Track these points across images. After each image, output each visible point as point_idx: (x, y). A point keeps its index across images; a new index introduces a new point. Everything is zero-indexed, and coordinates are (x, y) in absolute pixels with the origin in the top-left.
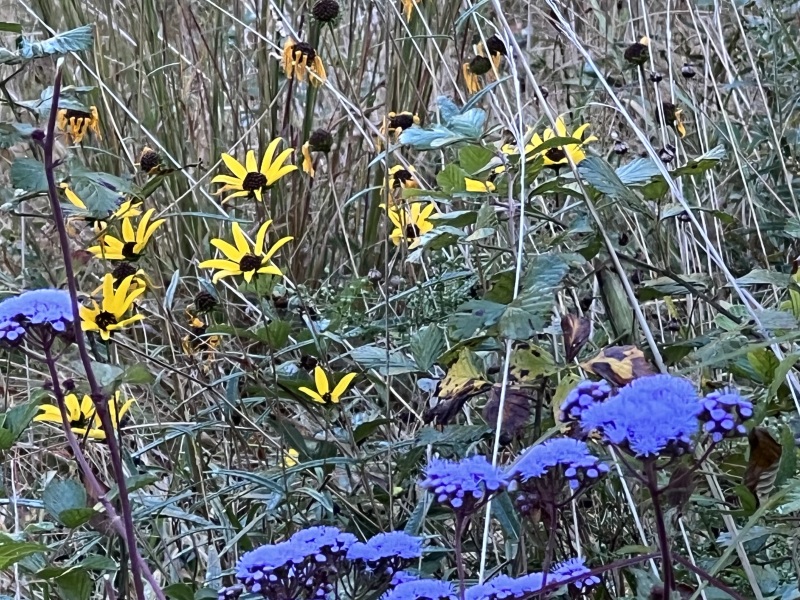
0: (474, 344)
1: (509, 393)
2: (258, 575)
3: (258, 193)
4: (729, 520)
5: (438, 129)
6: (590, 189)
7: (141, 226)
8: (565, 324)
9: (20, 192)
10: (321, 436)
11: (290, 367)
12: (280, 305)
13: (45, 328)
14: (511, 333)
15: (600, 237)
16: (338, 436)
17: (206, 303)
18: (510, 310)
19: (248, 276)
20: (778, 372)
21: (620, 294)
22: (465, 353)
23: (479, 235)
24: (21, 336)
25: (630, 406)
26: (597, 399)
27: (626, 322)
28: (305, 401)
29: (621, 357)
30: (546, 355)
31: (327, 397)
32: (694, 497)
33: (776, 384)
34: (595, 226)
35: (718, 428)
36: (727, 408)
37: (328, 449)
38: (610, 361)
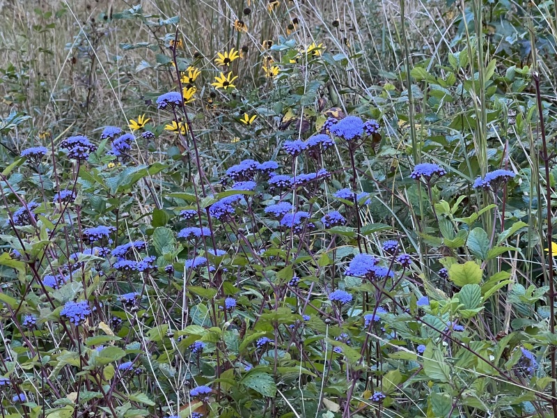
0: (293, 107)
1: (303, 121)
2: (234, 174)
3: (228, 64)
4: (366, 158)
5: (282, 45)
6: (326, 62)
7: (194, 73)
8: (319, 101)
9: (159, 64)
10: (246, 133)
11: (237, 114)
12: (234, 96)
13: (173, 103)
14: (303, 104)
15: (329, 76)
16: (251, 133)
17: (213, 95)
18: (303, 97)
19: (225, 87)
20: (380, 115)
21: (334, 92)
22: (290, 109)
23: (294, 76)
24: (166, 106)
25: (344, 125)
26: (334, 123)
27: (336, 100)
28: (241, 123)
29: (335, 111)
30: (313, 110)
31: (248, 122)
32: (356, 151)
33: (380, 118)
34: (327, 73)
35: (369, 131)
36: (372, 126)
37: (248, 137)
38: (332, 112)
